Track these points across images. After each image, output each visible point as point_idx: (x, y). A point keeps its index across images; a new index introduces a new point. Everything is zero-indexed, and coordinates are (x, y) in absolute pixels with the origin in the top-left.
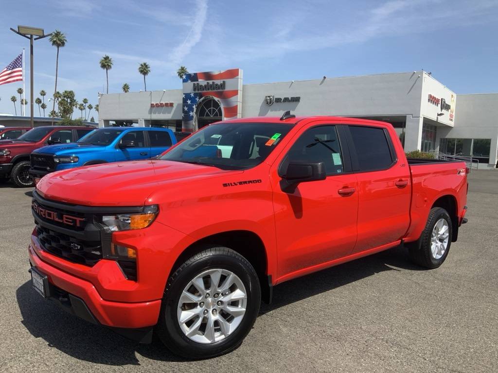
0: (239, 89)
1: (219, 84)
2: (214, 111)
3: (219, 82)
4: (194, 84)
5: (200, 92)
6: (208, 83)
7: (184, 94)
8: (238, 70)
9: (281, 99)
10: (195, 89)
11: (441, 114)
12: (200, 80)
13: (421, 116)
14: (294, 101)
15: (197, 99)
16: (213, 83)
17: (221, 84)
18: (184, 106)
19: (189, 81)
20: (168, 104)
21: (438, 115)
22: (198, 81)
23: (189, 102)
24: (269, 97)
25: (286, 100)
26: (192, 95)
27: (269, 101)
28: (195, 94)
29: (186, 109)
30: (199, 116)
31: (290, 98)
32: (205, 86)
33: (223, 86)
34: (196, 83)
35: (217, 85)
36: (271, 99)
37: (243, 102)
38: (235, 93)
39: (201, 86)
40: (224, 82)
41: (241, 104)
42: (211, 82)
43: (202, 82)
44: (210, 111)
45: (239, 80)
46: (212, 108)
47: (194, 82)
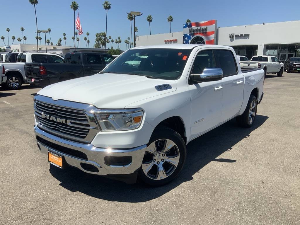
1: (204, 28)
2: (200, 43)
3: (204, 27)
4: (190, 29)
5: (193, 33)
6: (197, 28)
7: (184, 34)
9: (238, 35)
12: (193, 27)
14: (246, 36)
15: (191, 37)
17: (205, 29)
18: (183, 41)
19: (187, 28)
20: (174, 40)
22: (192, 27)
23: (186, 39)
24: (232, 34)
26: (188, 35)
27: (231, 36)
28: (190, 34)
29: (185, 42)
31: (243, 35)
32: (196, 30)
33: (206, 29)
34: (191, 28)
38: (213, 33)
40: (207, 27)
42: (199, 28)
43: (194, 28)
46: (199, 41)
47: (190, 28)
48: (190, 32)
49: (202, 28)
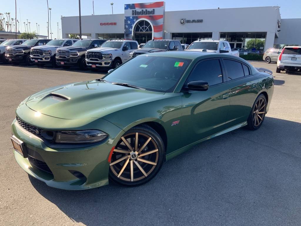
2: (146, 28)
3: (150, 10)
5: (137, 16)
7: (125, 17)
9: (190, 21)
12: (136, 8)
14: (198, 22)
15: (135, 20)
16: (146, 10)
18: (125, 25)
19: (129, 9)
20: (112, 23)
22: (135, 9)
23: (129, 22)
24: (182, 19)
26: (131, 18)
27: (182, 22)
28: (133, 17)
29: (127, 26)
30: (135, 31)
31: (196, 20)
32: (141, 12)
33: (153, 12)
34: (134, 10)
36: (184, 21)
38: (161, 17)
39: (138, 12)
40: (154, 10)
42: (144, 10)
43: (138, 10)
44: (143, 28)
46: (144, 26)
47: (133, 10)
48: (133, 14)
49: (148, 10)
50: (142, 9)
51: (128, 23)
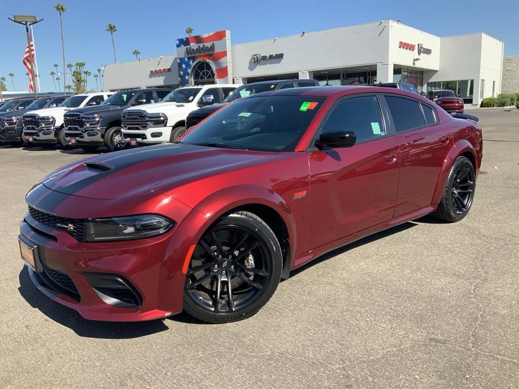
0: (227, 50)
1: (209, 47)
2: (207, 73)
3: (208, 45)
4: (187, 48)
5: (193, 55)
6: (199, 46)
8: (225, 31)
9: (266, 57)
10: (188, 53)
11: (417, 59)
12: (191, 44)
13: (390, 63)
14: (278, 58)
15: (191, 63)
16: (204, 46)
18: (179, 71)
19: (182, 46)
20: (165, 69)
21: (414, 60)
22: (189, 45)
23: (184, 66)
24: (256, 55)
25: (271, 57)
26: (186, 59)
27: (256, 60)
28: (188, 58)
29: (182, 73)
30: (195, 79)
31: (274, 56)
32: (197, 49)
33: (212, 48)
34: (188, 47)
35: (207, 47)
36: (257, 57)
37: (233, 63)
38: (224, 54)
39: (193, 50)
40: (213, 44)
41: (231, 64)
42: (201, 45)
43: (194, 46)
44: (203, 74)
45: (227, 41)
46: (205, 71)
47: (187, 47)
48: (188, 54)
50: (199, 45)
51: (182, 67)
